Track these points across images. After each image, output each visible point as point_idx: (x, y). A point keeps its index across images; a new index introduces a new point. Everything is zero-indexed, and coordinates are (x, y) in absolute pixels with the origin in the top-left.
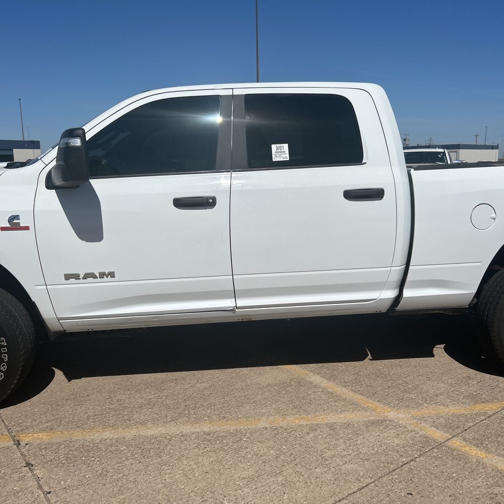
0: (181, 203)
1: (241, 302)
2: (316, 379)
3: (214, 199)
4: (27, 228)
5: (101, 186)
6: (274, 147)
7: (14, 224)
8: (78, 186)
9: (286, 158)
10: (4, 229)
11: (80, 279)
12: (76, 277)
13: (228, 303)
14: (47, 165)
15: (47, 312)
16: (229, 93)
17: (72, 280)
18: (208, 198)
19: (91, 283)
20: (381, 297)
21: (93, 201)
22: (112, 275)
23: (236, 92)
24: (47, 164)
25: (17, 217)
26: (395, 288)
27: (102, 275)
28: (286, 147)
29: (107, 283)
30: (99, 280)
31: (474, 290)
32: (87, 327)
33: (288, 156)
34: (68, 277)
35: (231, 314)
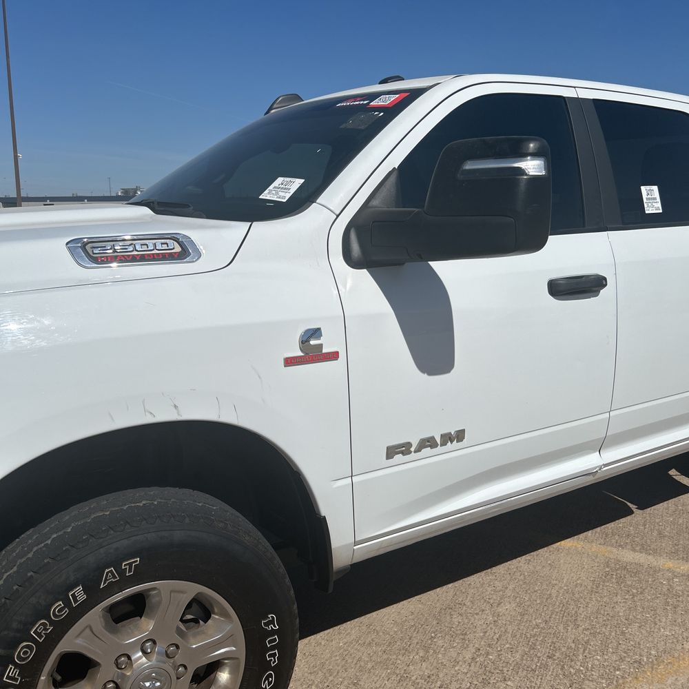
0: (560, 290)
4: (334, 356)
6: (643, 189)
7: (310, 350)
9: (658, 209)
10: (290, 362)
11: (410, 452)
12: (404, 449)
14: (338, 216)
17: (399, 458)
19: (426, 459)
24: (338, 213)
25: (316, 333)
28: (656, 191)
29: (453, 452)
30: (439, 449)
33: (659, 205)
34: (391, 452)
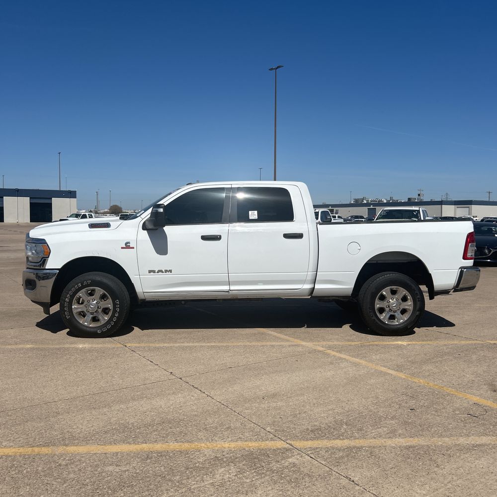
0: (204, 238)
1: (232, 288)
2: (273, 333)
3: (220, 236)
4: (133, 248)
5: (168, 229)
6: (250, 212)
7: (127, 246)
8: (157, 229)
9: (256, 218)
10: (122, 248)
11: (156, 273)
12: (154, 272)
13: (226, 288)
14: (143, 219)
15: (139, 289)
16: (230, 186)
17: (152, 273)
18: (217, 236)
19: (160, 275)
20: (303, 288)
21: (164, 236)
22: (171, 271)
23: (233, 186)
25: (129, 243)
26: (310, 283)
27: (166, 271)
28: (256, 212)
29: (168, 275)
30: (164, 273)
31: (353, 286)
32: (156, 298)
33: (257, 216)
34: (150, 272)
35: (227, 293)
